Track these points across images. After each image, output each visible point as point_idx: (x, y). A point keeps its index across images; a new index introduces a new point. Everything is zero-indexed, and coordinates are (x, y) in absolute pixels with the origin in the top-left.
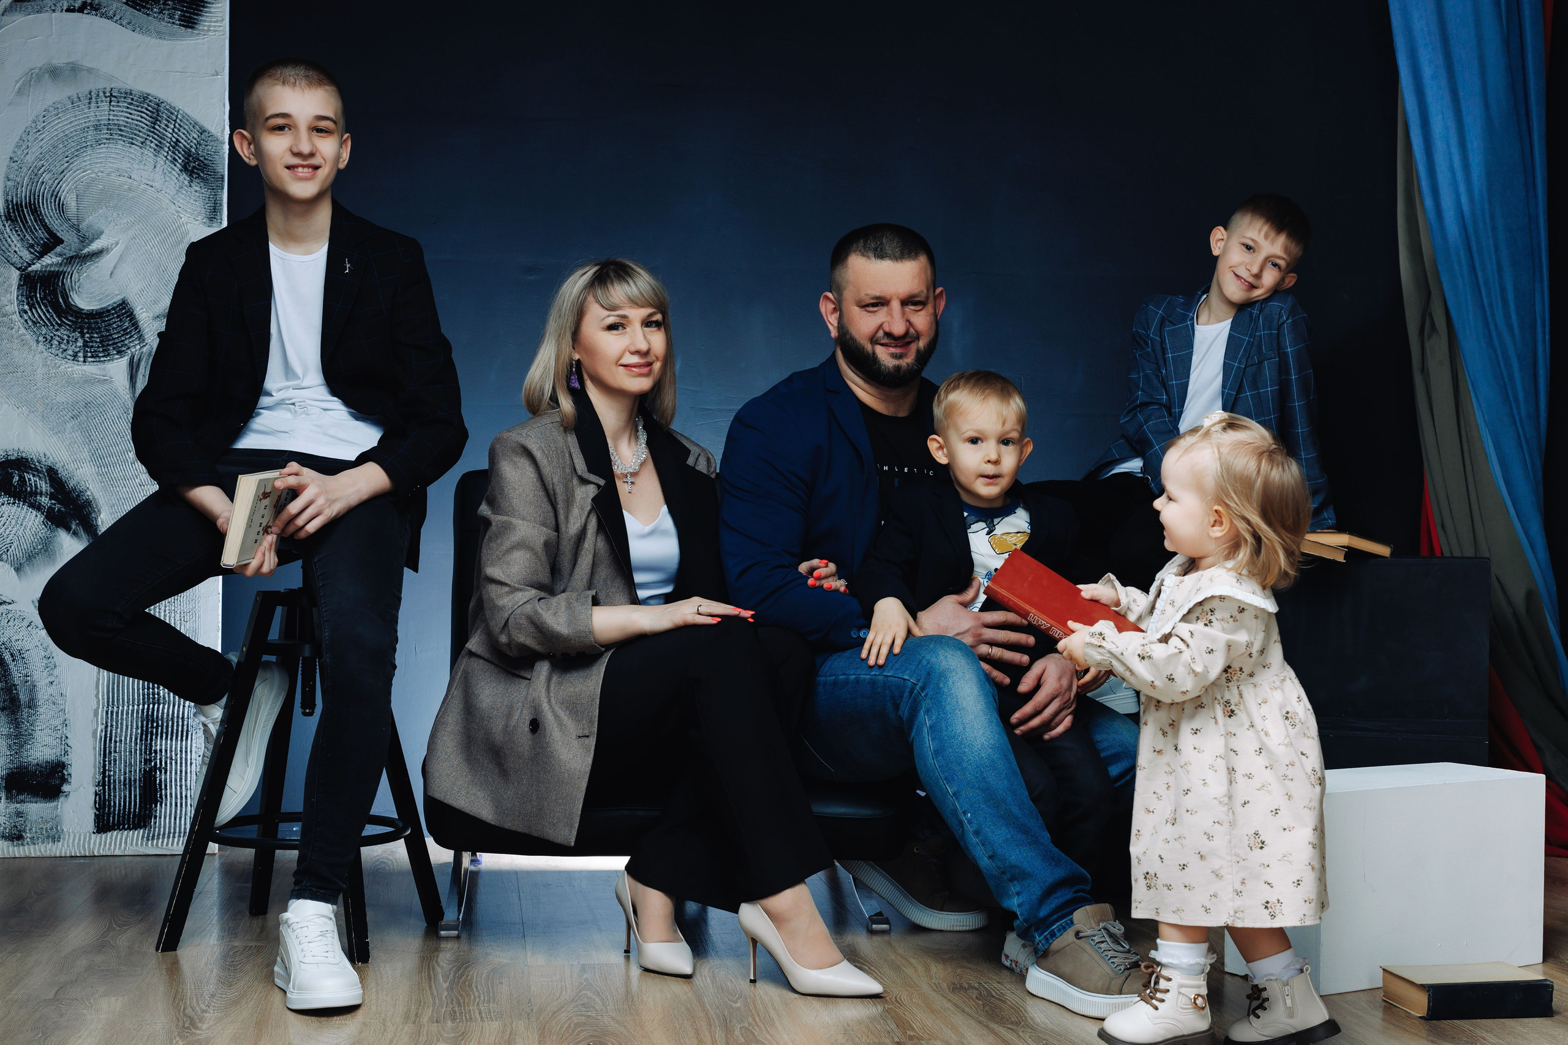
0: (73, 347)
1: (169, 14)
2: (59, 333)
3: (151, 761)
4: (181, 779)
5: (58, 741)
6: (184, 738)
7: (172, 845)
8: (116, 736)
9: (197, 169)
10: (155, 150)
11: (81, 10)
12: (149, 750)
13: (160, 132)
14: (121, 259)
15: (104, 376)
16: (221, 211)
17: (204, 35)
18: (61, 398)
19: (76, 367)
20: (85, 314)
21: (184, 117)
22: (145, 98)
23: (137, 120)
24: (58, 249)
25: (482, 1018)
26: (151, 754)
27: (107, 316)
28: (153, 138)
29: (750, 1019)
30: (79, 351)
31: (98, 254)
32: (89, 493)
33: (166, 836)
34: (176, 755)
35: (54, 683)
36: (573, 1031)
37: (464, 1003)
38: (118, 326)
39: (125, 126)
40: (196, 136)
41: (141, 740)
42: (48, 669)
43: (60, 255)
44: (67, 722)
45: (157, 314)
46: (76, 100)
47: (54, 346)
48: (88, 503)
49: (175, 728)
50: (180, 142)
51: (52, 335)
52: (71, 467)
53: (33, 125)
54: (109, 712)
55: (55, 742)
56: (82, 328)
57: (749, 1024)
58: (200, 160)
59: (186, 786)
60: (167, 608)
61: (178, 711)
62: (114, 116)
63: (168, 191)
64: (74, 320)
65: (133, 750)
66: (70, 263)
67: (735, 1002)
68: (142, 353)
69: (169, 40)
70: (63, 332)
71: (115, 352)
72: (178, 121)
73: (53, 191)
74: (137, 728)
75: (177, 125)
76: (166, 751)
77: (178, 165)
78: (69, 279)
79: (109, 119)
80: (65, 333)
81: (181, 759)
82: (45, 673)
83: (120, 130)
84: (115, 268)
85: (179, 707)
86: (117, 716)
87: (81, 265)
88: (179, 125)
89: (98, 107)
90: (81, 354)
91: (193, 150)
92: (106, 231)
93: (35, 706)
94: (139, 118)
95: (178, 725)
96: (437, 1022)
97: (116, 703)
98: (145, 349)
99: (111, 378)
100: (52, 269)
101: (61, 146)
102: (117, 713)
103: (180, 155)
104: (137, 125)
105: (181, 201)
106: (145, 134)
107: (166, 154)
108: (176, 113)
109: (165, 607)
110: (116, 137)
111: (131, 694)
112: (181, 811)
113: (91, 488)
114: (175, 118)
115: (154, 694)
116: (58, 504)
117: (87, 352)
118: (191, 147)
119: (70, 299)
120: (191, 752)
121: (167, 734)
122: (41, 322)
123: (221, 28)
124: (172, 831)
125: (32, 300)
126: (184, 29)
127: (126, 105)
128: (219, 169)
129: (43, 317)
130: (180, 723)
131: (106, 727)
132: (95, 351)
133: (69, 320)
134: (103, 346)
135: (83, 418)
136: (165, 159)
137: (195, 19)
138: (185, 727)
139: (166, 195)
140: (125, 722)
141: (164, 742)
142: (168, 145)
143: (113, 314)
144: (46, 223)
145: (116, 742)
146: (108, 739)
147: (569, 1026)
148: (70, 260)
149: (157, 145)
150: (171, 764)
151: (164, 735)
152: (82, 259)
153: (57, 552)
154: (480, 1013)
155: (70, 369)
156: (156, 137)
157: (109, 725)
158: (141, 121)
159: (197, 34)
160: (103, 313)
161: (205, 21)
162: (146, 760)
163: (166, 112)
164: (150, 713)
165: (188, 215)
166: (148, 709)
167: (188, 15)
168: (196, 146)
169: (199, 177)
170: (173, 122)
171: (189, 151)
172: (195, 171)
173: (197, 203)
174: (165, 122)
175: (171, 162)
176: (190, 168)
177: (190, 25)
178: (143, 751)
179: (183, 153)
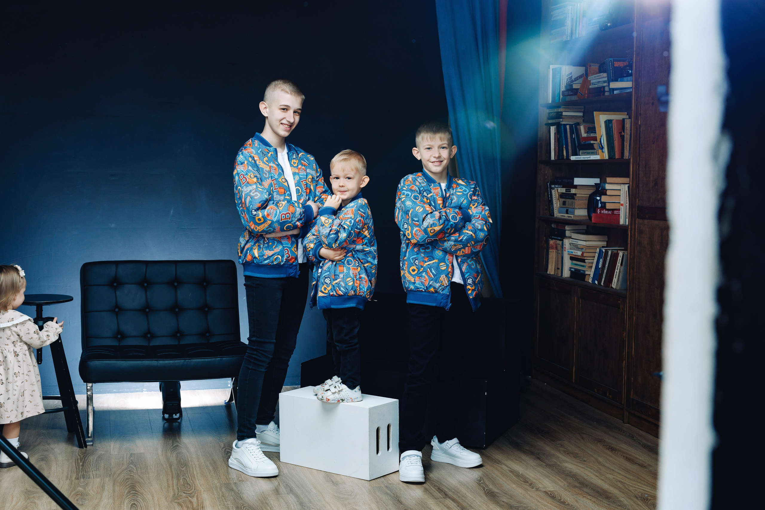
25: (93, 477)
37: (87, 471)
57: (186, 477)
67: (183, 468)
96: (78, 479)
147: (124, 479)
154: (93, 475)
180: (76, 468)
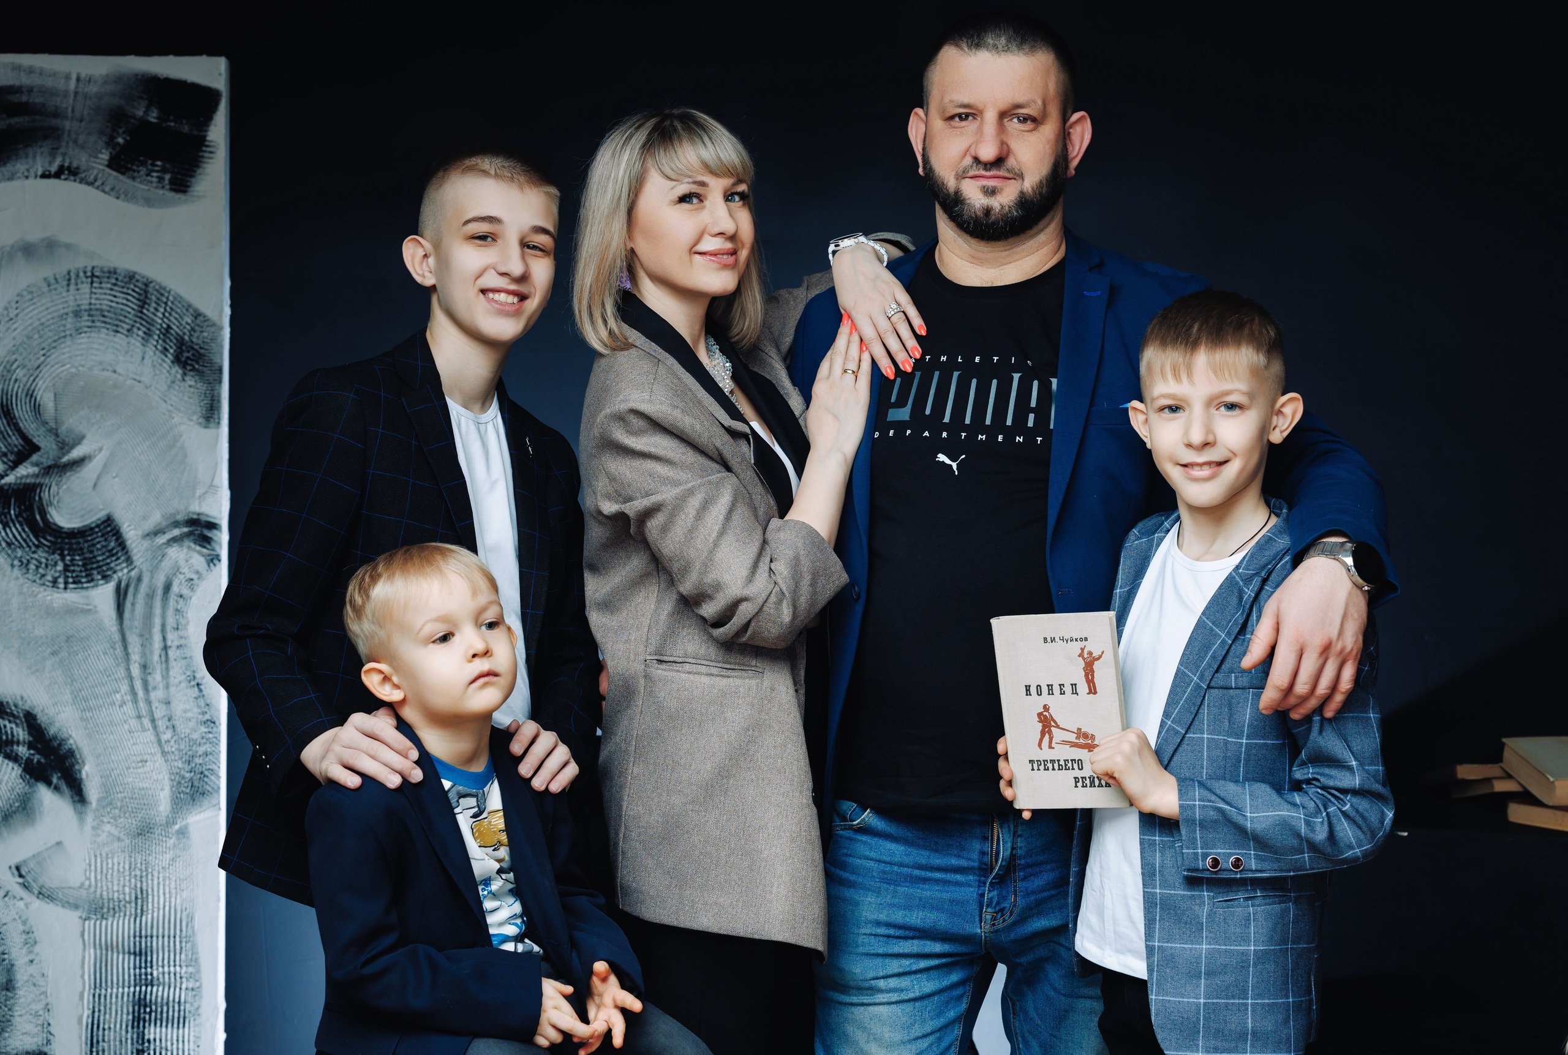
0: (52, 572)
1: (158, 177)
2: (36, 556)
3: (143, 1052)
5: (40, 1028)
8: (104, 1023)
9: (192, 360)
10: (143, 338)
11: (57, 175)
12: (141, 1038)
13: (148, 317)
14: (105, 467)
15: (87, 605)
16: (221, 409)
17: (199, 200)
18: (39, 632)
19: (56, 595)
20: (65, 533)
21: (175, 298)
22: (131, 277)
23: (123, 304)
24: (35, 458)
26: (143, 1043)
27: (90, 535)
28: (141, 324)
30: (59, 577)
31: (80, 462)
32: (71, 741)
34: (172, 1044)
35: (35, 962)
38: (103, 547)
39: (109, 311)
40: (189, 321)
41: (133, 1027)
42: (27, 946)
43: (37, 464)
44: (49, 1007)
45: (146, 532)
46: (53, 281)
47: (31, 571)
48: (71, 753)
49: (171, 1013)
50: (172, 328)
51: (28, 558)
52: (51, 711)
53: (5, 313)
54: (97, 996)
55: (36, 1030)
56: (62, 549)
58: (195, 350)
60: (161, 875)
61: (174, 995)
62: (97, 299)
63: (158, 386)
64: (53, 539)
65: (123, 1040)
66: (48, 473)
68: (130, 578)
69: (159, 207)
70: (41, 554)
71: (99, 577)
72: (169, 303)
73: (28, 390)
74: (128, 1014)
75: (168, 309)
76: (161, 1040)
77: (169, 356)
78: (47, 493)
79: (90, 304)
80: (44, 555)
81: (178, 1049)
82: (24, 951)
83: (104, 316)
84: (99, 478)
85: (175, 989)
86: (105, 999)
87: (60, 476)
88: (171, 308)
89: (78, 290)
90: (61, 580)
91: (186, 338)
92: (89, 436)
93: (14, 988)
94: (125, 302)
95: (174, 1011)
97: (104, 985)
98: (133, 573)
99: (95, 607)
100: (28, 481)
101: (36, 336)
102: (105, 996)
103: (172, 344)
104: (122, 310)
105: (173, 398)
106: (130, 319)
107: (155, 343)
108: (166, 295)
109: (159, 873)
110: (98, 324)
111: (121, 974)
113: (74, 735)
114: (164, 300)
115: (146, 974)
116: (39, 753)
117: (68, 577)
118: (184, 334)
119: (48, 516)
120: (189, 1041)
121: (159, 1021)
122: (16, 543)
123: (217, 192)
125: (6, 517)
126: (174, 194)
127: (109, 286)
128: (217, 360)
129: (19, 537)
130: (176, 1008)
131: (94, 1012)
132: (77, 576)
133: (48, 541)
134: (86, 570)
135: (64, 654)
136: (154, 349)
137: (188, 182)
138: (182, 1013)
139: (157, 391)
140: (114, 1007)
141: (158, 1029)
142: (158, 332)
143: (97, 533)
144: (20, 428)
145: (104, 1029)
146: (95, 1026)
148: (48, 470)
149: (145, 333)
151: (158, 1022)
152: (60, 468)
153: (37, 811)
155: (49, 598)
156: (144, 323)
157: (97, 1010)
158: (127, 305)
159: (191, 200)
160: (85, 531)
161: (199, 184)
162: (138, 1051)
163: (155, 293)
164: (142, 997)
165: (180, 414)
166: (140, 992)
167: (179, 177)
168: (190, 332)
169: (193, 369)
170: (163, 305)
171: (183, 339)
172: (189, 362)
173: (191, 400)
174: (154, 305)
175: (161, 352)
176: (183, 359)
177: (183, 188)
178: (135, 1040)
179: (175, 341)
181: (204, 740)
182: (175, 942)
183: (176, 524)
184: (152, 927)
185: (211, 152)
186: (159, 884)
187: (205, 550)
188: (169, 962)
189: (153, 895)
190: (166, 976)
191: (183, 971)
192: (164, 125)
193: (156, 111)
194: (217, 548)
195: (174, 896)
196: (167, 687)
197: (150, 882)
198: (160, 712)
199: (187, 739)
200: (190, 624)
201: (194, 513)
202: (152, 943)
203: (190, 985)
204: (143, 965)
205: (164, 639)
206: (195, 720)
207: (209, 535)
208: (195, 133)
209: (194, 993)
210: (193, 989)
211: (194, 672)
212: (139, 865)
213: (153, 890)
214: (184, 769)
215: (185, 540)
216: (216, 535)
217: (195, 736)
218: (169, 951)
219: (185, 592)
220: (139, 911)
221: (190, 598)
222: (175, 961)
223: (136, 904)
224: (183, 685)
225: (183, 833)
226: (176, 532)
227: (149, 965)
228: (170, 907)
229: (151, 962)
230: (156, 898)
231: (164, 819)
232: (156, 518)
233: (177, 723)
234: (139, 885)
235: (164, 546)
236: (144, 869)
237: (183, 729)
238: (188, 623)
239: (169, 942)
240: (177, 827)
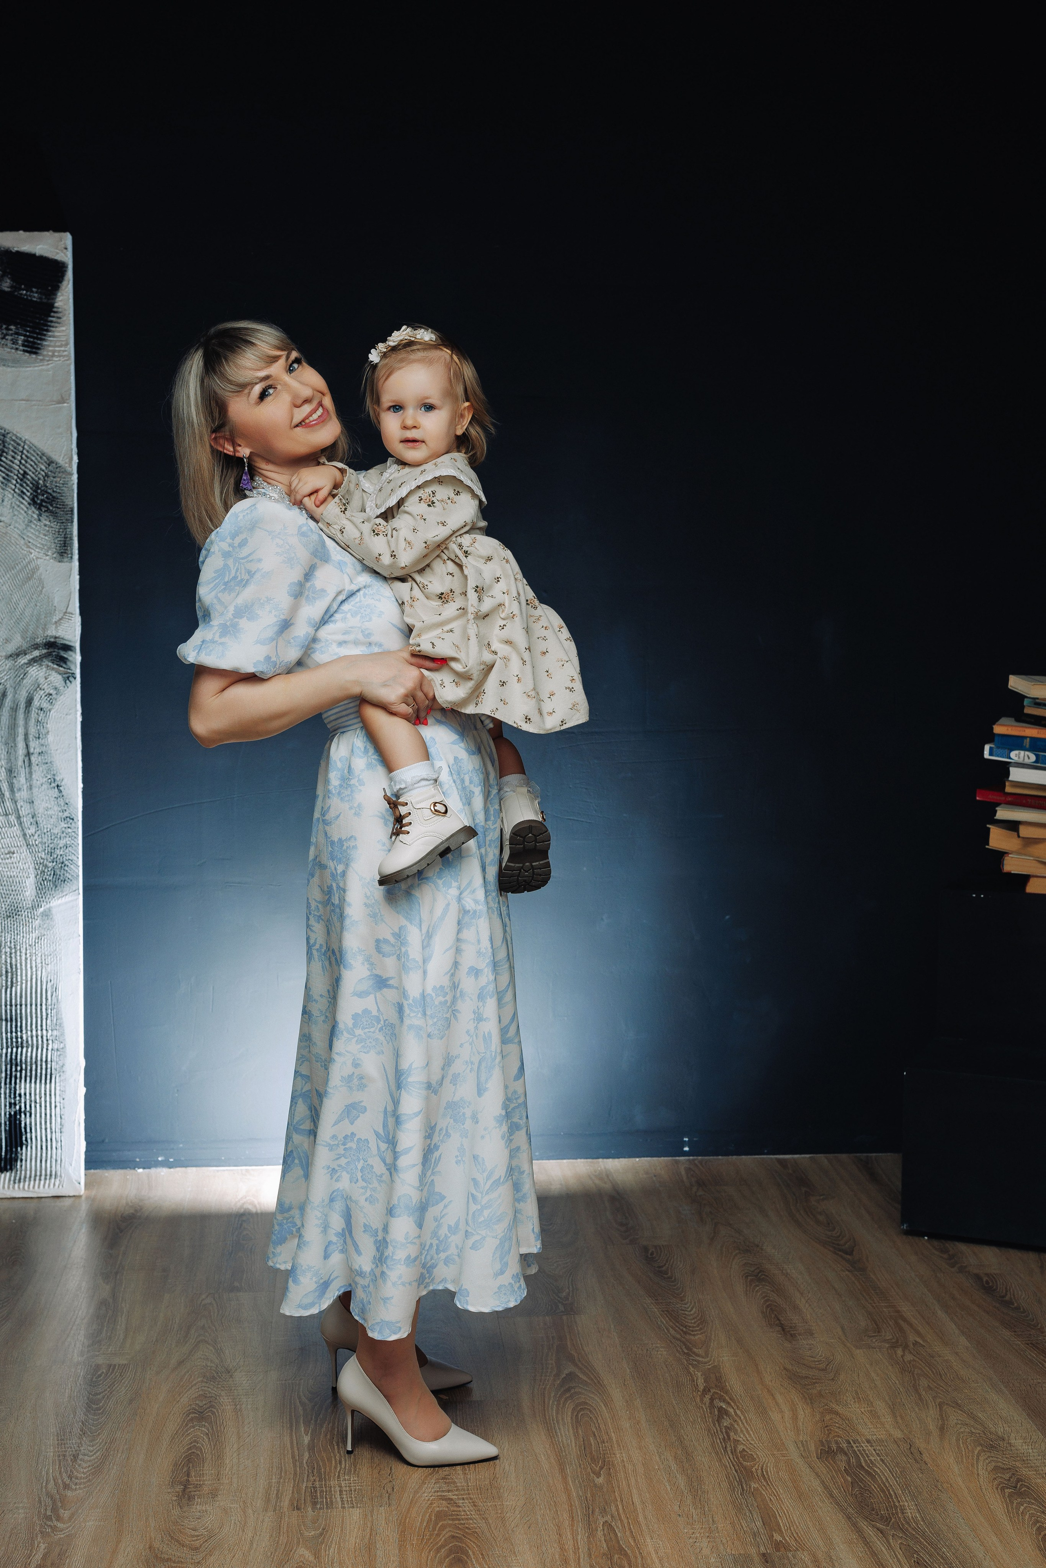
1: (12, 340)
3: (15, 1104)
4: (46, 1122)
6: (48, 1081)
7: (39, 1187)
9: (46, 502)
10: (3, 483)
12: (13, 1093)
13: (6, 464)
16: (71, 545)
17: (48, 361)
21: (30, 448)
26: (15, 1097)
28: (1, 470)
29: (613, 1508)
33: (32, 1179)
34: (41, 1098)
36: (434, 1529)
37: (325, 1473)
40: (44, 468)
45: (9, 653)
49: (39, 1071)
50: (28, 474)
57: (612, 1517)
58: (49, 493)
59: (51, 1129)
60: (28, 952)
61: (42, 1054)
63: (17, 525)
67: (598, 1475)
69: (13, 367)
72: (25, 452)
75: (24, 456)
76: (30, 1094)
77: (26, 498)
81: (46, 1102)
85: (42, 1050)
88: (26, 456)
91: (41, 482)
95: (41, 1069)
96: (298, 1509)
103: (28, 488)
105: (31, 535)
107: (13, 487)
108: (22, 444)
109: (26, 950)
112: (47, 1153)
114: (21, 449)
115: (17, 1038)
118: (39, 479)
120: (55, 1095)
121: (31, 1077)
123: (66, 353)
124: (38, 1173)
126: (27, 354)
128: (68, 501)
130: (44, 1067)
136: (12, 492)
137: (39, 344)
138: (49, 1070)
139: (15, 529)
141: (28, 1085)
142: (15, 477)
149: (4, 478)
150: (36, 1107)
151: (28, 1079)
154: (341, 1491)
156: (3, 469)
159: (41, 360)
161: (49, 346)
162: (10, 1104)
163: (12, 443)
164: (14, 1057)
165: (37, 550)
166: (12, 1053)
167: (32, 340)
168: (44, 478)
169: (48, 510)
170: (20, 454)
171: (38, 483)
172: (44, 504)
173: (46, 538)
174: (11, 453)
175: (19, 495)
176: (39, 502)
177: (34, 350)
178: (8, 1095)
179: (31, 485)
180: (293, 1457)
181: (65, 834)
182: (41, 1009)
183: (36, 647)
184: (21, 997)
185: (59, 318)
186: (26, 959)
187: (61, 669)
188: (36, 1027)
189: (21, 969)
190: (35, 1039)
191: (49, 1035)
192: (16, 293)
193: (8, 281)
194: (72, 667)
195: (40, 969)
196: (31, 788)
197: (18, 958)
198: (25, 810)
199: (49, 833)
200: (50, 733)
201: (51, 637)
202: (21, 1010)
203: (56, 1047)
204: (14, 1030)
205: (27, 746)
206: (56, 817)
207: (65, 656)
208: (45, 301)
209: (59, 1053)
210: (57, 1050)
211: (54, 775)
212: (9, 943)
213: (21, 965)
214: (47, 860)
215: (44, 660)
216: (71, 656)
217: (56, 831)
218: (36, 1017)
219: (45, 705)
220: (9, 983)
221: (50, 711)
222: (42, 1026)
223: (7, 977)
224: (45, 786)
225: (47, 915)
226: (36, 653)
227: (19, 1029)
228: (37, 979)
229: (21, 1027)
230: (24, 972)
231: (30, 903)
232: (17, 642)
233: (40, 820)
234: (9, 961)
235: (26, 666)
236: (13, 947)
237: (45, 824)
238: (48, 732)
239: (36, 1010)
240: (41, 910)
